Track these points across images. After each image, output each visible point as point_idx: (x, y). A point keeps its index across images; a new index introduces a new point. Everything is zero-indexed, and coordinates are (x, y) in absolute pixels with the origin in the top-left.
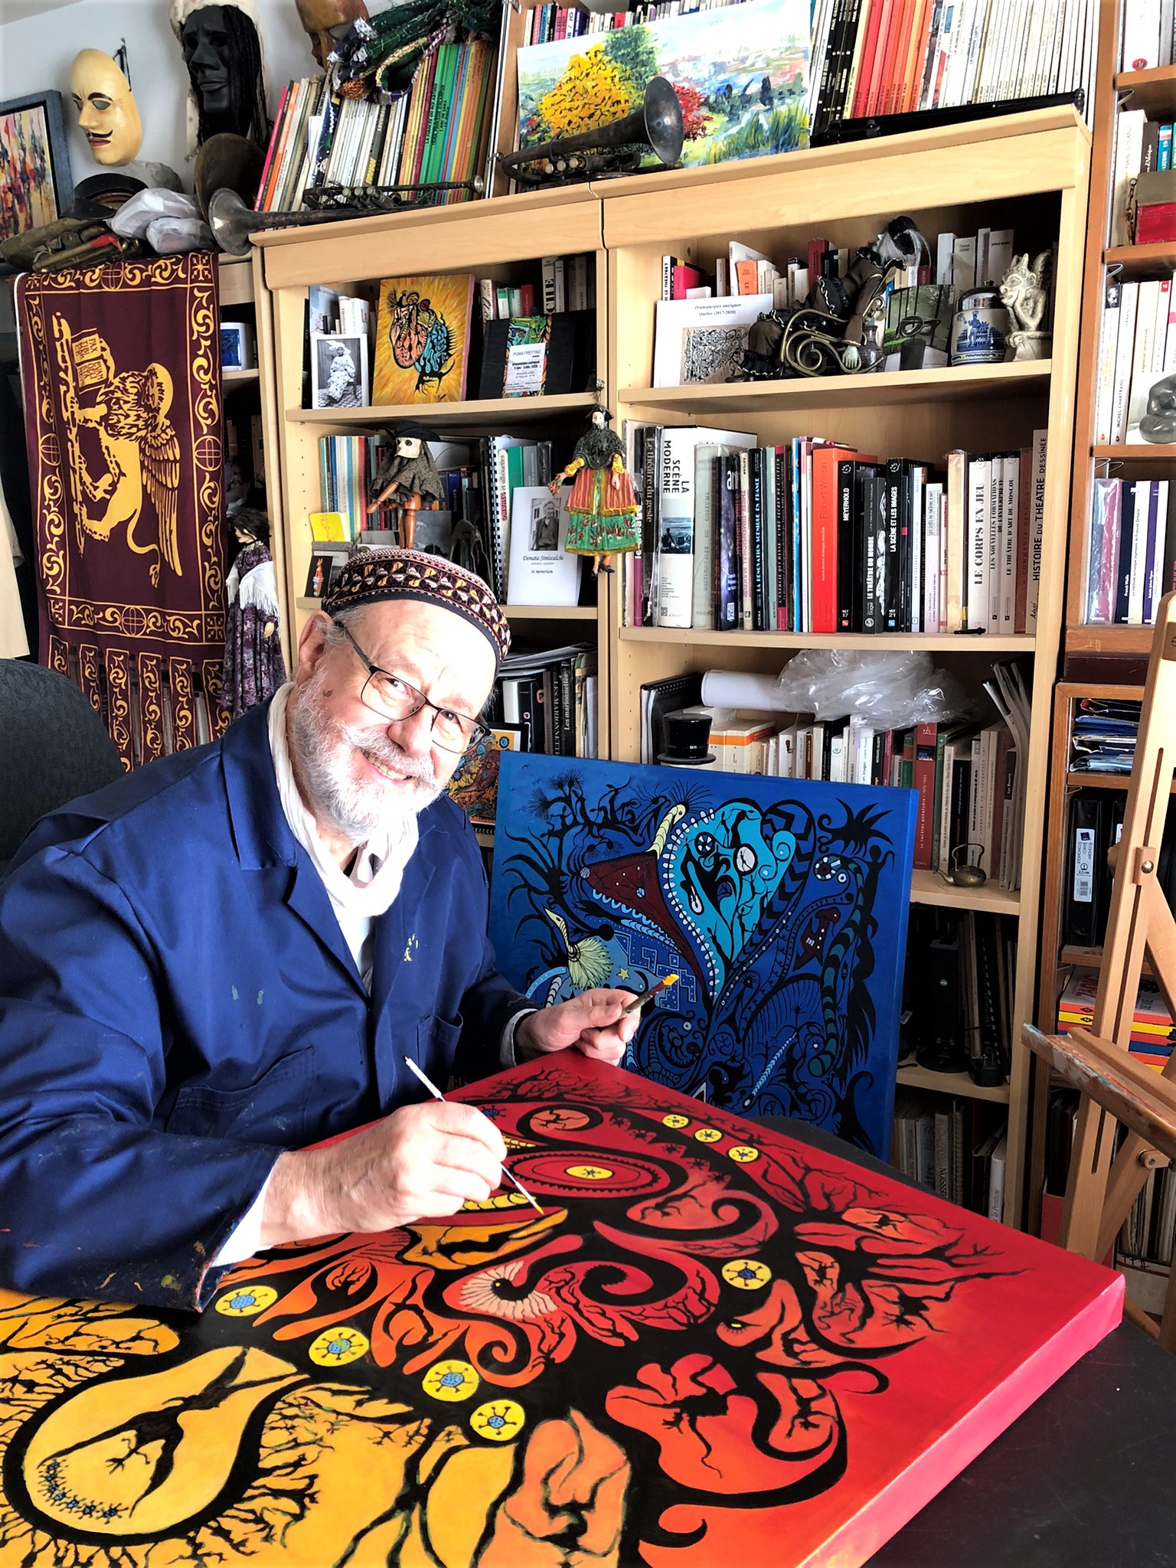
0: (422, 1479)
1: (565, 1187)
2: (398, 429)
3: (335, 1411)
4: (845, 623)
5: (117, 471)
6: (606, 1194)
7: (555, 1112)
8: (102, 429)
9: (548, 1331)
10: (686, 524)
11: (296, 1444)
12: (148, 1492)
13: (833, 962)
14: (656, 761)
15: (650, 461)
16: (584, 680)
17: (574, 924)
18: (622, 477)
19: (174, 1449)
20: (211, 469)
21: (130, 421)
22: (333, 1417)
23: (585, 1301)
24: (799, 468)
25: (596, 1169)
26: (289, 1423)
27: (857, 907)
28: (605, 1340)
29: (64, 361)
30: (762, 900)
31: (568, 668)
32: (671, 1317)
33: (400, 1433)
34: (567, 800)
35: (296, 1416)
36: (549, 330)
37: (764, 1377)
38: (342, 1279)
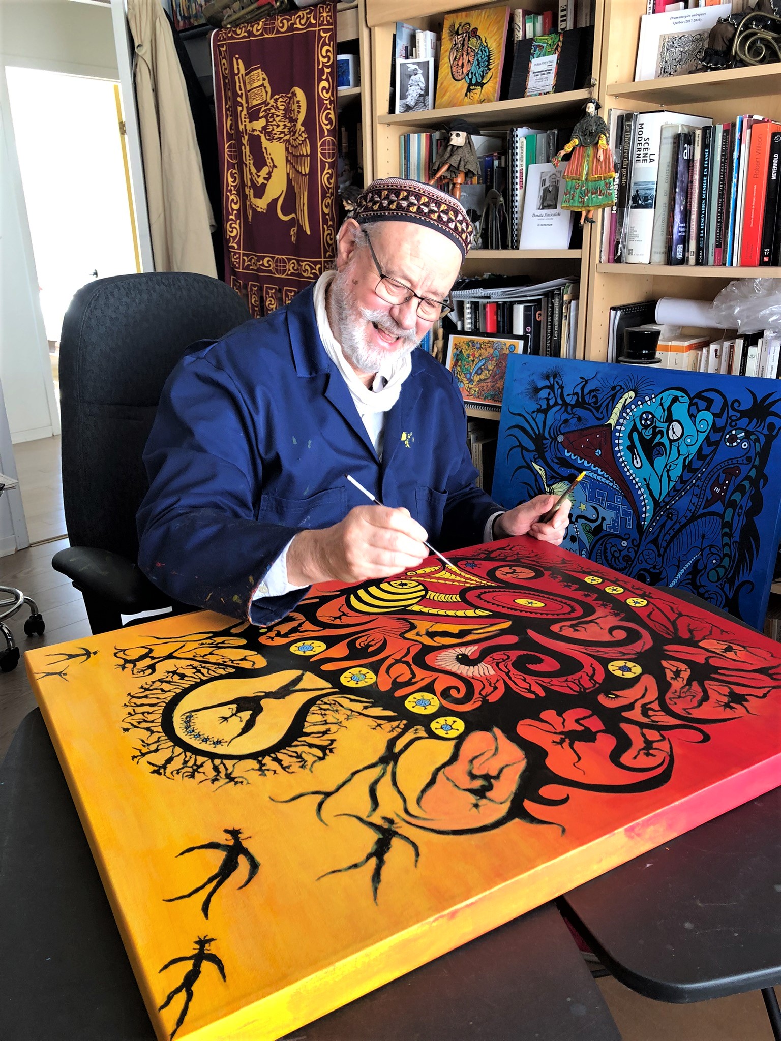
0: (397, 749)
1: (512, 609)
2: (451, 125)
3: (351, 710)
4: (766, 259)
5: (272, 165)
6: (539, 616)
7: (513, 568)
8: (262, 136)
9: (487, 685)
10: (650, 186)
11: (326, 723)
12: (239, 735)
13: (732, 504)
14: (618, 361)
15: (627, 140)
16: (570, 303)
17: (551, 473)
18: (606, 152)
19: (256, 716)
20: (329, 160)
21: (280, 129)
22: (349, 712)
23: (513, 672)
24: (740, 140)
25: (534, 601)
26: (323, 712)
27: (753, 466)
28: (522, 694)
29: (241, 90)
30: (685, 459)
31: (559, 294)
32: (568, 686)
33: (387, 726)
34: (551, 387)
35: (328, 709)
36: (560, 44)
37: (624, 726)
38: (366, 643)
